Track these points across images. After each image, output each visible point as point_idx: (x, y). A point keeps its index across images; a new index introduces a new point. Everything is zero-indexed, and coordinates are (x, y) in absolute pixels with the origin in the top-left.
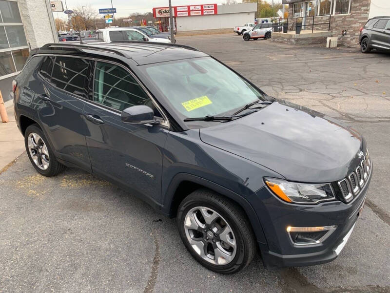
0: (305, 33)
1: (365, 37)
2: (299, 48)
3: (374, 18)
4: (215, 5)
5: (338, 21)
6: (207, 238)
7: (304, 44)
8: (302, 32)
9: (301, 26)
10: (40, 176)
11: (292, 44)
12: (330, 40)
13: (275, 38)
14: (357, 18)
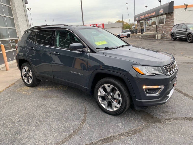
0: (145, 33)
1: (173, 33)
2: (143, 40)
3: (176, 25)
4: (103, 24)
5: (160, 27)
6: (108, 99)
7: (145, 38)
8: (144, 33)
9: (143, 30)
10: (28, 87)
11: (140, 38)
12: (157, 36)
13: (132, 36)
14: (168, 26)
